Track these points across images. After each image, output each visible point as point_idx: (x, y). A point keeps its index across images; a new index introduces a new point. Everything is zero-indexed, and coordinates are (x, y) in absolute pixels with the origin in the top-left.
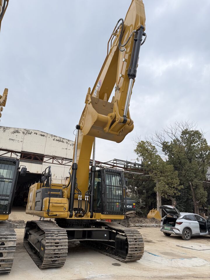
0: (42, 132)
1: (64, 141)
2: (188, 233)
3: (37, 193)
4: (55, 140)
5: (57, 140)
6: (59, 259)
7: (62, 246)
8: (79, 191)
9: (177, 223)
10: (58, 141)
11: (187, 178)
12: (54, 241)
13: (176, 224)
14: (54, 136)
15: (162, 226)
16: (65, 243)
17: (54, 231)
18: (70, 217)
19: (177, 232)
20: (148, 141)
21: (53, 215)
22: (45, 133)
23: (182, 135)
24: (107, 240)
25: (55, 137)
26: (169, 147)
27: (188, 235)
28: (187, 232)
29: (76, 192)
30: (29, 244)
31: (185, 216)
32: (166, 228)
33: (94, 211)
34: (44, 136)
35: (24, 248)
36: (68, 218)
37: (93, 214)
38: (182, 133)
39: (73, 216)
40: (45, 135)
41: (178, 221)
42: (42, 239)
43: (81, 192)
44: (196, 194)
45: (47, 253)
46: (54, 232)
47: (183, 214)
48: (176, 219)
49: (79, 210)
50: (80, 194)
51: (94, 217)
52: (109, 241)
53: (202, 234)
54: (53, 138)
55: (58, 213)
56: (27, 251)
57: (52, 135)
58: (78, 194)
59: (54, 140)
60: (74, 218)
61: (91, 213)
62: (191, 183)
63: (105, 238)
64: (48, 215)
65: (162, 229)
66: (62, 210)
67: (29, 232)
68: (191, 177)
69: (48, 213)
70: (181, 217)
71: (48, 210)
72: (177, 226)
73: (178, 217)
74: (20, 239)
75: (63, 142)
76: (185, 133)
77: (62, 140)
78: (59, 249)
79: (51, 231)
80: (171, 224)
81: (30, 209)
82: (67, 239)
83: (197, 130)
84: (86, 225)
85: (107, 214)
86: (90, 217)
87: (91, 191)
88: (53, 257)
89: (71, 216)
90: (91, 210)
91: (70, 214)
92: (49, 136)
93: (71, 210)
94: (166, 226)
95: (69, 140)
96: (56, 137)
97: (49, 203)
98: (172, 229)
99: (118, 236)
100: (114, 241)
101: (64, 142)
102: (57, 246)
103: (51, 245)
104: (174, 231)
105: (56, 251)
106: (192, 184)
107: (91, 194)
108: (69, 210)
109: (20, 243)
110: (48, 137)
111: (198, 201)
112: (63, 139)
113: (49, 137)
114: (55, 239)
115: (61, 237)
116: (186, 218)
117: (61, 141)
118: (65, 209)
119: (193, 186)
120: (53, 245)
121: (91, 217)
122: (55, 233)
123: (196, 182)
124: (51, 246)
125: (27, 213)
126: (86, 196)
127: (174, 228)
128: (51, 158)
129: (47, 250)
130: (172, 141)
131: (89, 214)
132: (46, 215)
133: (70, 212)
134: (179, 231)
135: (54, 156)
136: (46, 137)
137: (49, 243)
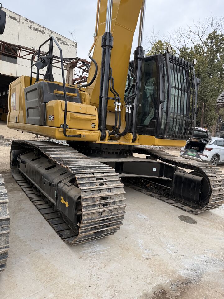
0: (12, 12)
1: (45, 31)
2: (216, 161)
3: (28, 94)
4: (32, 28)
5: (35, 29)
6: (109, 228)
7: (114, 203)
8: (116, 93)
9: (207, 149)
10: (36, 30)
11: (202, 97)
12: (98, 195)
13: (205, 150)
14: (31, 22)
15: (183, 151)
16: (120, 197)
17: (92, 171)
18: (101, 140)
19: (205, 159)
21: (75, 134)
22: (16, 14)
23: (207, 40)
24: (157, 177)
25: (32, 24)
26: (188, 54)
27: (216, 163)
28: (215, 159)
29: (111, 95)
31: (216, 141)
32: (189, 153)
34: (14, 19)
35: (14, 180)
36: (99, 142)
37: (136, 137)
38: (208, 36)
39: (107, 139)
40: (17, 17)
41: (208, 146)
42: (60, 182)
43: (118, 96)
44: (205, 116)
45: (87, 221)
47: (214, 139)
48: (205, 144)
49: (114, 129)
50: (118, 101)
51: (137, 141)
52: (161, 178)
54: (29, 24)
55: (83, 133)
56: (22, 189)
57: (27, 19)
58: (114, 99)
59: (30, 28)
60: (107, 142)
61: (133, 134)
62: (203, 104)
63: (154, 173)
64: (65, 135)
65: (183, 154)
66: (90, 126)
67: (19, 157)
68: (206, 95)
69: (64, 132)
70: (212, 142)
71: (65, 126)
72: (205, 152)
73: (208, 142)
74: (4, 164)
75: (43, 32)
76: (212, 36)
77: (43, 29)
78: (110, 211)
79: (87, 171)
80: (195, 149)
81: (16, 120)
82: (123, 189)
84: (120, 153)
86: (131, 141)
87: (135, 97)
88: (98, 227)
89: (103, 138)
90: (133, 130)
91: (102, 135)
92: (22, 20)
93: (102, 127)
94: (190, 151)
95: (52, 31)
96: (33, 23)
97: (66, 111)
98: (199, 155)
99: (177, 173)
100: (171, 180)
101: (45, 33)
102: (105, 205)
103: (92, 203)
104: (200, 158)
105: (104, 214)
107: (133, 102)
108: (99, 129)
109: (5, 171)
110: (21, 22)
111: (205, 124)
112: (43, 28)
113: (23, 22)
114: (100, 191)
115: (110, 186)
116: (216, 143)
117: (41, 32)
118: (93, 126)
119: (205, 106)
120: (98, 203)
121: (134, 141)
123: (210, 103)
124: (94, 206)
125: (9, 127)
126: (128, 105)
127: (201, 155)
129: (85, 215)
130: (193, 46)
131: (130, 136)
132: (62, 135)
133: (101, 132)
134: (207, 157)
135: (34, 49)
136: (18, 21)
137: (89, 200)
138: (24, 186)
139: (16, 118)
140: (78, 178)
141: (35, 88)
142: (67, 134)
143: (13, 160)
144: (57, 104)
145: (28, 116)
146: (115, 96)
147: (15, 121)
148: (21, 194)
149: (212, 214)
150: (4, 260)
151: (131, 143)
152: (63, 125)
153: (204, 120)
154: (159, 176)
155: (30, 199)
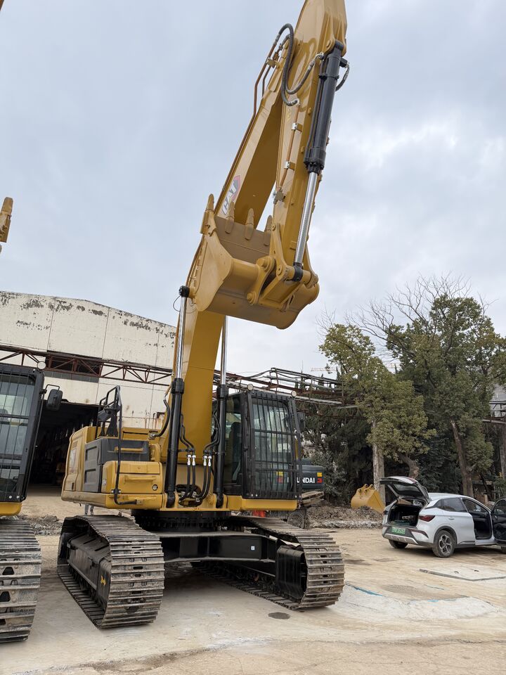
0: (97, 304)
1: (149, 325)
2: (447, 542)
3: (89, 452)
4: (128, 324)
5: (133, 324)
6: (143, 604)
8: (188, 443)
9: (422, 518)
10: (135, 325)
12: (130, 563)
13: (419, 520)
14: (126, 314)
16: (157, 568)
17: (130, 539)
18: (167, 507)
19: (423, 538)
20: (353, 324)
21: (126, 501)
22: (103, 306)
23: (433, 309)
24: (258, 560)
25: (129, 318)
26: (402, 337)
27: (448, 546)
28: (444, 537)
29: (182, 446)
30: (72, 571)
31: (441, 501)
32: (395, 529)
33: (224, 491)
34: (100, 313)
35: (60, 580)
36: (164, 509)
37: (222, 498)
38: (434, 304)
39: (176, 504)
40: (105, 311)
41: (423, 513)
42: (103, 559)
43: (192, 446)
45: (115, 591)
46: (131, 542)
47: (435, 497)
48: (419, 509)
50: (192, 452)
51: (224, 505)
53: (479, 543)
54: (124, 318)
55: (138, 498)
56: (67, 588)
57: (121, 311)
58: (187, 450)
59: (125, 323)
60: (177, 508)
61: (217, 495)
62: (454, 425)
63: (253, 554)
64: (116, 502)
65: (386, 532)
66: (149, 489)
67: (70, 543)
69: (115, 498)
70: (432, 504)
71: (116, 491)
72: (421, 525)
73: (424, 503)
74: (50, 561)
75: (147, 327)
76: (440, 303)
77: (146, 323)
78: (143, 582)
79: (124, 539)
80: (406, 521)
81: (73, 488)
82: (163, 559)
83: (469, 297)
84: (205, 525)
85: (255, 498)
86: (215, 506)
87: (219, 444)
88: (129, 601)
89: (170, 504)
90: (218, 489)
91: (168, 500)
92: (112, 313)
93: (170, 489)
94: (395, 525)
95: (161, 325)
96: (131, 315)
97: (118, 473)
98: (410, 531)
99: (281, 550)
100: (274, 561)
101: (149, 328)
102: (139, 575)
103: (123, 571)
104: (413, 537)
105: (136, 585)
106: (457, 426)
107: (217, 450)
108: (166, 490)
109: (49, 569)
110: (110, 317)
112: (147, 320)
113: (114, 317)
114: (133, 559)
115: (147, 554)
116: (442, 505)
117: (143, 327)
118: (155, 488)
119: (459, 430)
120: (129, 571)
121: (219, 505)
122: (133, 543)
123: (466, 422)
124: (125, 574)
125: (64, 499)
126: (206, 457)
127: (413, 531)
128: (120, 368)
129: (114, 583)
130: (411, 323)
131: (214, 498)
132: (112, 503)
133: (168, 495)
134: (426, 535)
135: (126, 362)
136: (106, 316)
137: (120, 568)
139: (73, 484)
140: (112, 546)
141: (95, 446)
142: (119, 501)
143: (62, 548)
144: (112, 465)
145: (85, 481)
146: (187, 446)
147: (71, 489)
151: (214, 509)
152: (114, 490)
154: (262, 558)
155: (74, 598)
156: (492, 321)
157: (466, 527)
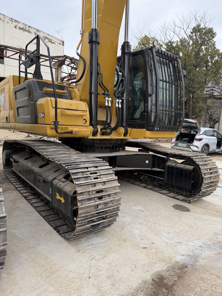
1: (30, 30)
2: (206, 151)
3: (17, 93)
4: (17, 28)
5: (20, 28)
7: (109, 195)
8: (105, 89)
9: (197, 140)
10: (22, 29)
11: (190, 89)
13: (195, 141)
14: (16, 21)
15: (174, 143)
16: (114, 189)
17: (86, 165)
18: (93, 136)
19: (196, 149)
21: (65, 131)
23: (192, 33)
24: (150, 169)
25: (17, 24)
26: (174, 48)
27: (206, 153)
28: (205, 149)
29: (100, 91)
30: (14, 173)
31: (205, 131)
32: (180, 144)
35: (8, 180)
36: (91, 137)
37: (127, 130)
38: (193, 30)
39: (99, 134)
40: (1, 17)
41: (197, 137)
42: (55, 178)
43: (108, 91)
44: (194, 108)
45: (83, 215)
46: (87, 168)
47: (203, 130)
48: (195, 135)
49: (106, 124)
50: (108, 96)
51: (128, 135)
52: (153, 169)
53: (217, 150)
54: (15, 24)
55: (75, 129)
56: (16, 188)
57: (12, 19)
58: (103, 94)
59: (16, 27)
60: (99, 137)
61: (124, 128)
62: (191, 96)
63: (147, 166)
64: (57, 132)
65: (174, 146)
66: (82, 122)
67: (12, 157)
68: (194, 88)
69: (56, 129)
70: (201, 133)
71: (56, 123)
72: (196, 143)
73: (197, 133)
75: (29, 31)
76: (197, 29)
77: (28, 28)
78: (106, 204)
79: (81, 166)
80: (185, 141)
81: (7, 120)
82: (117, 181)
83: (211, 27)
84: (113, 147)
85: (157, 131)
86: (123, 135)
88: (95, 220)
89: (95, 134)
90: (124, 124)
91: (94, 130)
92: (7, 20)
93: (93, 123)
94: (180, 143)
95: (37, 30)
96: (18, 22)
97: (56, 108)
98: (189, 146)
99: (169, 163)
100: (164, 170)
101: (31, 32)
102: (100, 198)
103: (88, 197)
104: (190, 148)
105: (100, 207)
106: (193, 97)
107: (123, 96)
108: (91, 124)
110: (6, 22)
112: (29, 27)
113: (8, 22)
114: (95, 185)
115: (104, 179)
116: (205, 133)
117: (27, 31)
118: (84, 122)
120: (93, 196)
121: (125, 134)
122: (89, 169)
124: (89, 199)
126: (117, 100)
127: (191, 146)
128: (17, 53)
129: (82, 208)
130: (179, 40)
131: (122, 130)
132: (53, 132)
133: (93, 127)
134: (198, 148)
135: (21, 49)
136: (3, 21)
137: (85, 194)
138: (18, 185)
139: (7, 118)
140: (73, 173)
141: (24, 87)
142: (59, 131)
143: (6, 160)
144: (47, 101)
145: (18, 115)
146: (105, 91)
147: (5, 121)
148: (16, 193)
149: (204, 201)
150: (3, 257)
151: (122, 137)
152: (54, 122)
153: (193, 112)
155: (25, 198)
156: (216, 43)
157: (213, 144)
